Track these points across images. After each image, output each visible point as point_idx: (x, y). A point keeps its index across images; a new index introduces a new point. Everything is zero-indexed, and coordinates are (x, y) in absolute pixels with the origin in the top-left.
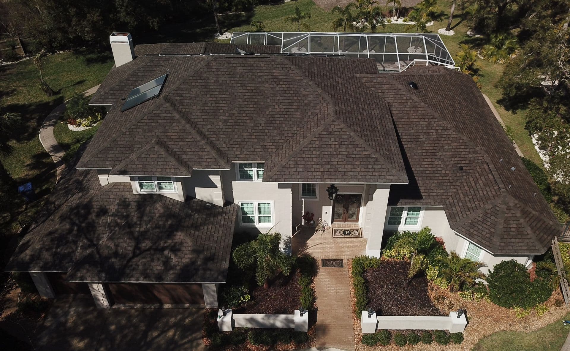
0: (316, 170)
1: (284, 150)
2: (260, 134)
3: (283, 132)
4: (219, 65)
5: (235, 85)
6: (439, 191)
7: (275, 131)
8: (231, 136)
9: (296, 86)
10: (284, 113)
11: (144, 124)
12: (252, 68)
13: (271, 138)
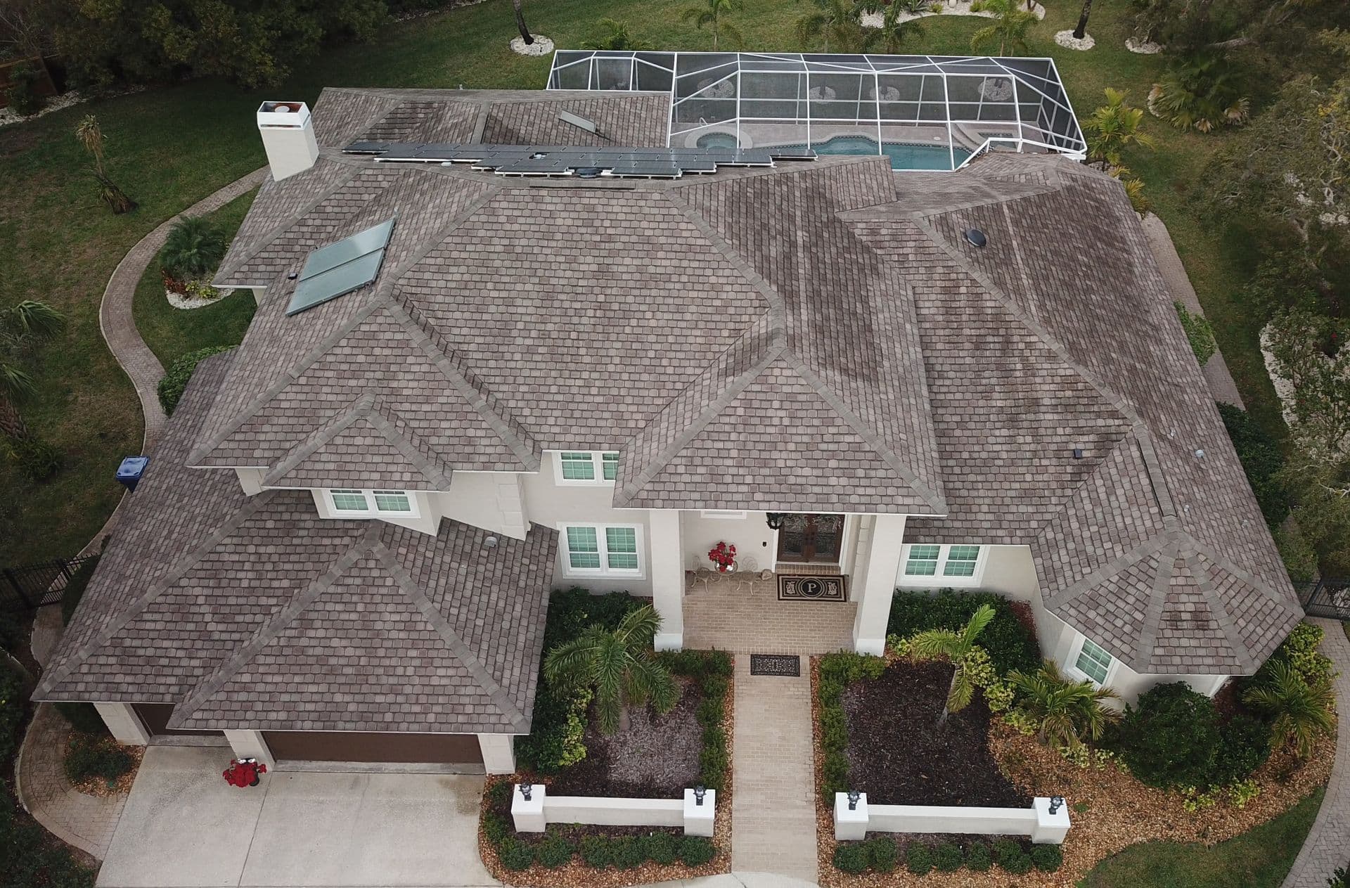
0: (737, 480)
1: (664, 425)
2: (610, 383)
3: (663, 378)
4: (515, 205)
5: (551, 258)
6: (1022, 509)
7: (645, 377)
8: (543, 389)
9: (695, 264)
10: (667, 331)
11: (340, 358)
12: (592, 215)
13: (634, 392)
